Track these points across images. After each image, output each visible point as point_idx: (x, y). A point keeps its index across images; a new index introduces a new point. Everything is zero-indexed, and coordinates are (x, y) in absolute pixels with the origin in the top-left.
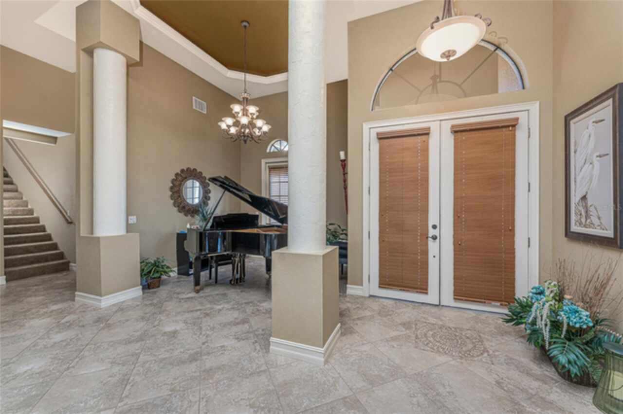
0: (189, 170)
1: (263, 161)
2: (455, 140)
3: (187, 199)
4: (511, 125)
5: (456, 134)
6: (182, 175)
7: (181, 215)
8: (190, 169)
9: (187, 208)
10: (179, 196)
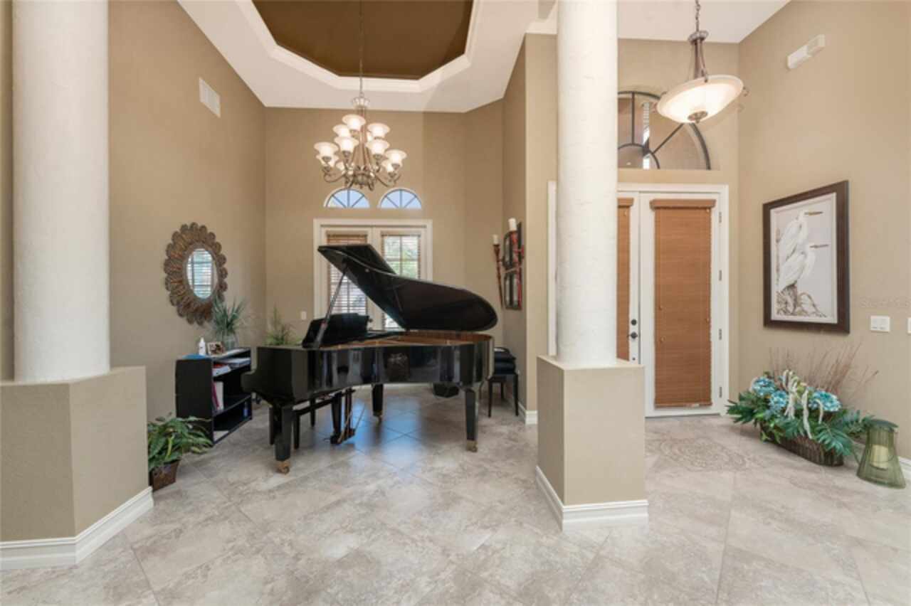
0: (194, 226)
1: (317, 223)
2: (656, 218)
3: (194, 286)
4: (706, 207)
5: (658, 211)
6: (184, 236)
7: (182, 322)
8: (197, 225)
9: (193, 307)
10: (181, 282)
